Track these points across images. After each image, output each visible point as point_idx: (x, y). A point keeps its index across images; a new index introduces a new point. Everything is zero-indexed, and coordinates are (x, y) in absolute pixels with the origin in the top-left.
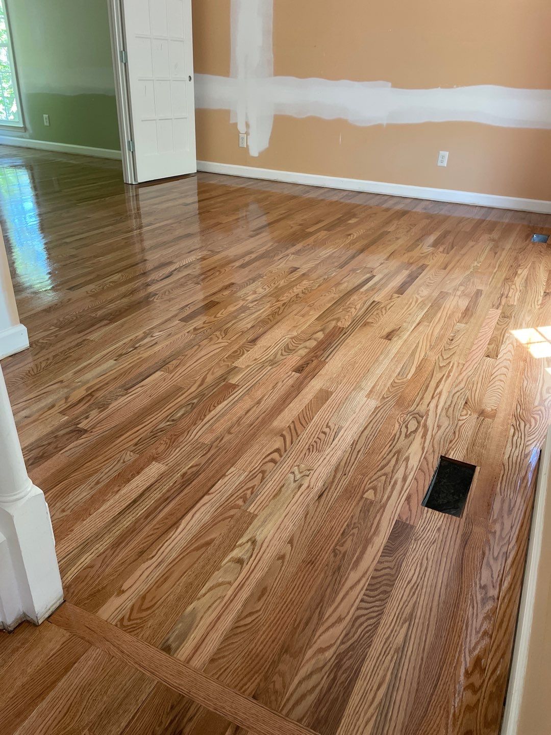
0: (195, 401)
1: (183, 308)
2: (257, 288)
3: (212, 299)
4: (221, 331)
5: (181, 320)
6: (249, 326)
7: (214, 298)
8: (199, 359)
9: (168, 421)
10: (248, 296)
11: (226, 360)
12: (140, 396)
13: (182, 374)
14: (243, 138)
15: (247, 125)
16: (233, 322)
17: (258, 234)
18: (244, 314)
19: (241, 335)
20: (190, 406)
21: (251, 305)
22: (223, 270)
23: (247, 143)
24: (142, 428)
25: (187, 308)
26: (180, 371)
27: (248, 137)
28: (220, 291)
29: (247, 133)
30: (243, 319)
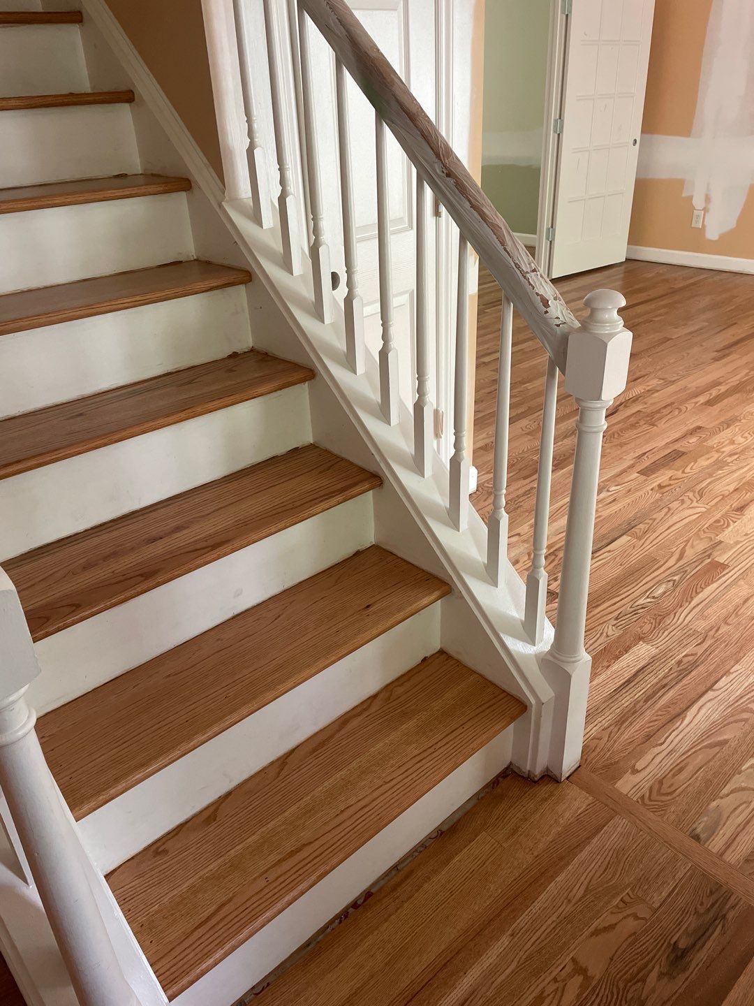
0: (676, 578)
1: (639, 457)
2: (735, 435)
3: (676, 447)
4: (694, 492)
5: (640, 472)
6: (731, 488)
7: (677, 446)
8: (671, 526)
9: (648, 597)
10: (723, 447)
11: (707, 531)
12: (609, 562)
13: (654, 543)
14: (698, 216)
15: (708, 199)
16: (709, 480)
17: (724, 356)
18: (721, 472)
19: (722, 499)
20: (671, 583)
21: (729, 460)
22: (683, 408)
23: (703, 221)
24: (619, 601)
25: (645, 457)
26: (652, 538)
27: (706, 214)
28: (684, 437)
29: (705, 210)
30: (721, 478)
